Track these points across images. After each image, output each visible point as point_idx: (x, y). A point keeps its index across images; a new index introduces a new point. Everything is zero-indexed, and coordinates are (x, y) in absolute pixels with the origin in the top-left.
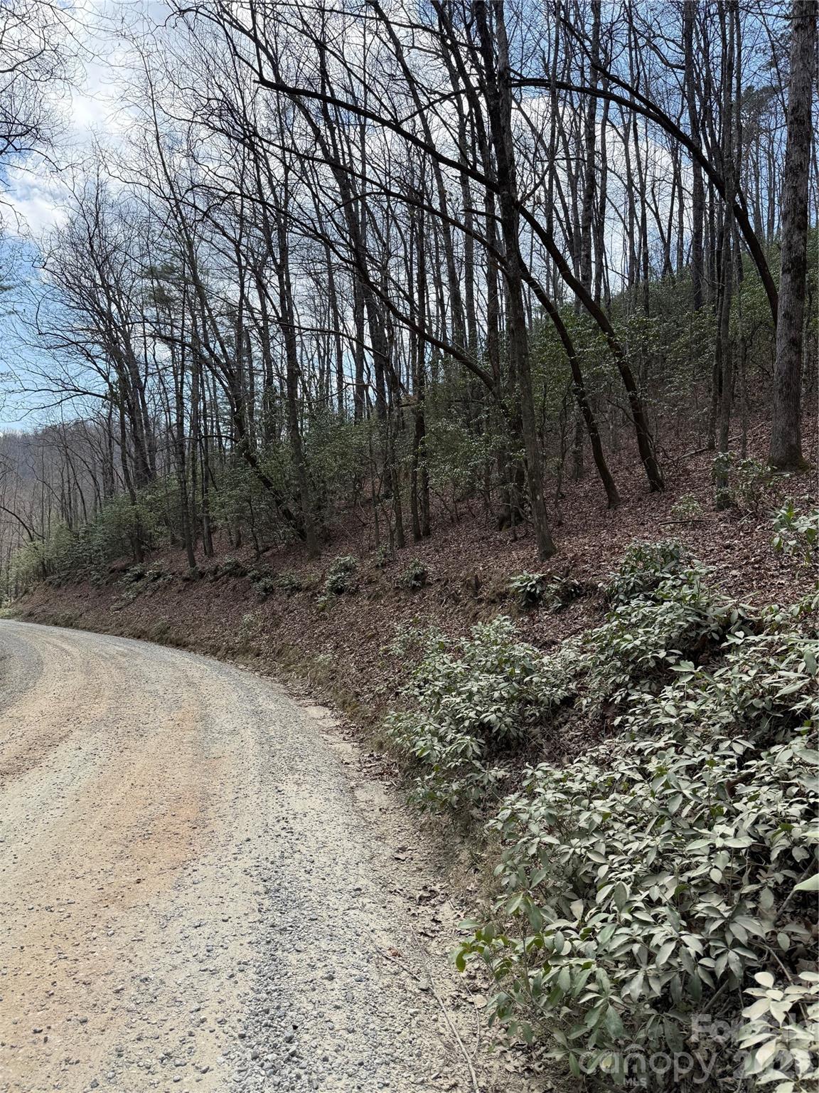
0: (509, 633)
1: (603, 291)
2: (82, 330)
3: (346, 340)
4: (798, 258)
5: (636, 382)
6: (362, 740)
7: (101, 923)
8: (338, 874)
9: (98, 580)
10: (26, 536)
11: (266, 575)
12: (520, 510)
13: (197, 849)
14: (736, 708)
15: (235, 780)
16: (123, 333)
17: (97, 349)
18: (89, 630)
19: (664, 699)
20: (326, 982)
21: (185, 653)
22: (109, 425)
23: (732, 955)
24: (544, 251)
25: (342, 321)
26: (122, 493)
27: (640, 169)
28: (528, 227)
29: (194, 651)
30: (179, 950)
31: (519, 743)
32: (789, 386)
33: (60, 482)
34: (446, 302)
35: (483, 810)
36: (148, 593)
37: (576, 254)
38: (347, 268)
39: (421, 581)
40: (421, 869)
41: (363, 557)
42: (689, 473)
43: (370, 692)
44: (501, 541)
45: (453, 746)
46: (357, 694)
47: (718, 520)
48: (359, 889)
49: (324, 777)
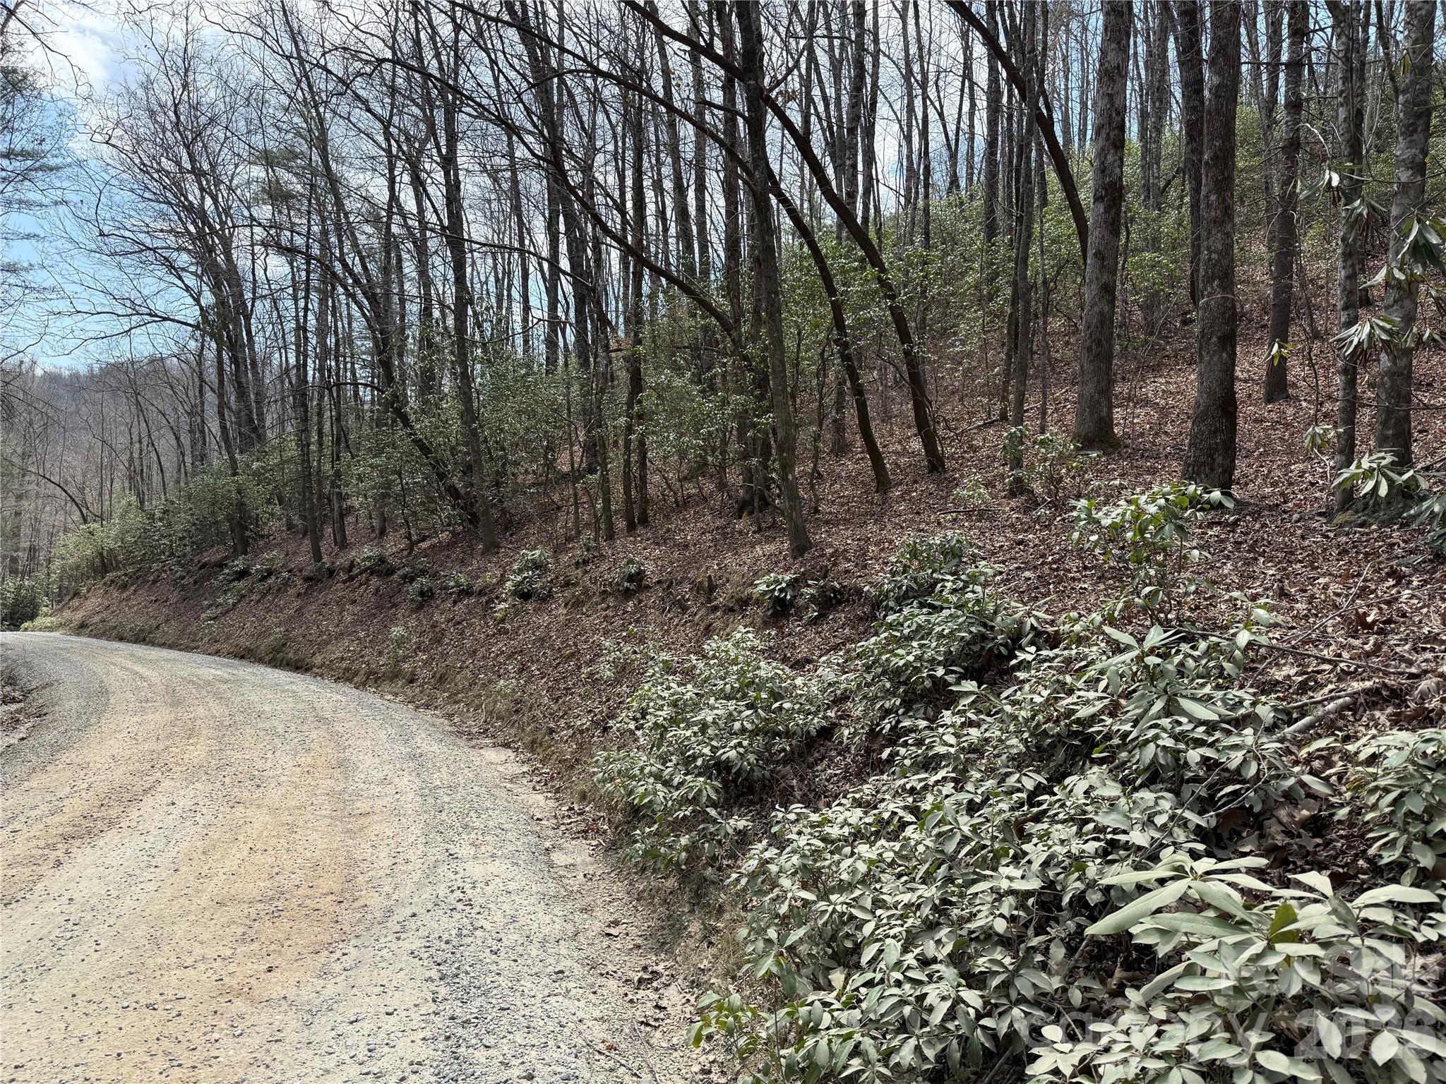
0: (752, 649)
1: (872, 211)
2: (162, 231)
3: (533, 260)
4: (1112, 184)
5: (911, 331)
6: (557, 791)
7: (223, 1022)
8: (534, 953)
9: (183, 578)
10: (76, 516)
11: (423, 572)
12: (766, 493)
13: (347, 928)
14: (1026, 735)
15: (390, 841)
16: (222, 238)
17: (183, 259)
18: (170, 647)
19: (942, 726)
21: (308, 678)
22: (199, 364)
23: (1016, 1012)
24: (798, 155)
25: (529, 234)
26: (217, 460)
27: (921, 57)
28: (777, 122)
29: (321, 675)
30: (330, 1050)
31: (765, 786)
32: (1099, 343)
33: (127, 441)
34: (668, 216)
35: (719, 869)
36: (254, 597)
37: (839, 162)
38: (539, 166)
39: (636, 584)
40: (639, 947)
41: (557, 551)
42: (975, 449)
43: (569, 727)
44: (740, 532)
45: (683, 791)
46: (551, 731)
47: (1009, 509)
48: (561, 972)
49: (509, 836)
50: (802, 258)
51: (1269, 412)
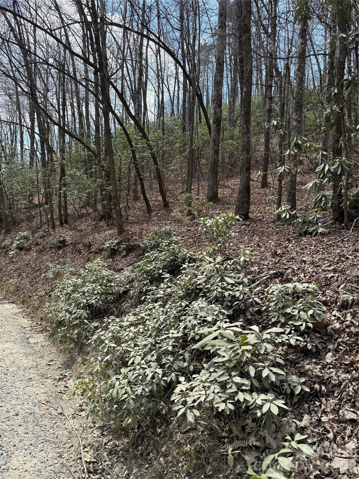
1: (146, 120)
4: (218, 118)
5: (158, 161)
6: (32, 318)
8: (21, 373)
12: (110, 213)
14: (184, 290)
19: (160, 288)
20: (15, 417)
23: (173, 374)
27: (162, 70)
31: (105, 311)
32: (214, 168)
34: (76, 115)
38: (26, 95)
39: (63, 244)
40: (60, 368)
41: (33, 233)
42: (178, 200)
43: (37, 295)
44: (101, 226)
45: (75, 315)
46: (30, 297)
47: (187, 220)
48: (31, 378)
49: (13, 334)
50: (121, 134)
51: (262, 191)
